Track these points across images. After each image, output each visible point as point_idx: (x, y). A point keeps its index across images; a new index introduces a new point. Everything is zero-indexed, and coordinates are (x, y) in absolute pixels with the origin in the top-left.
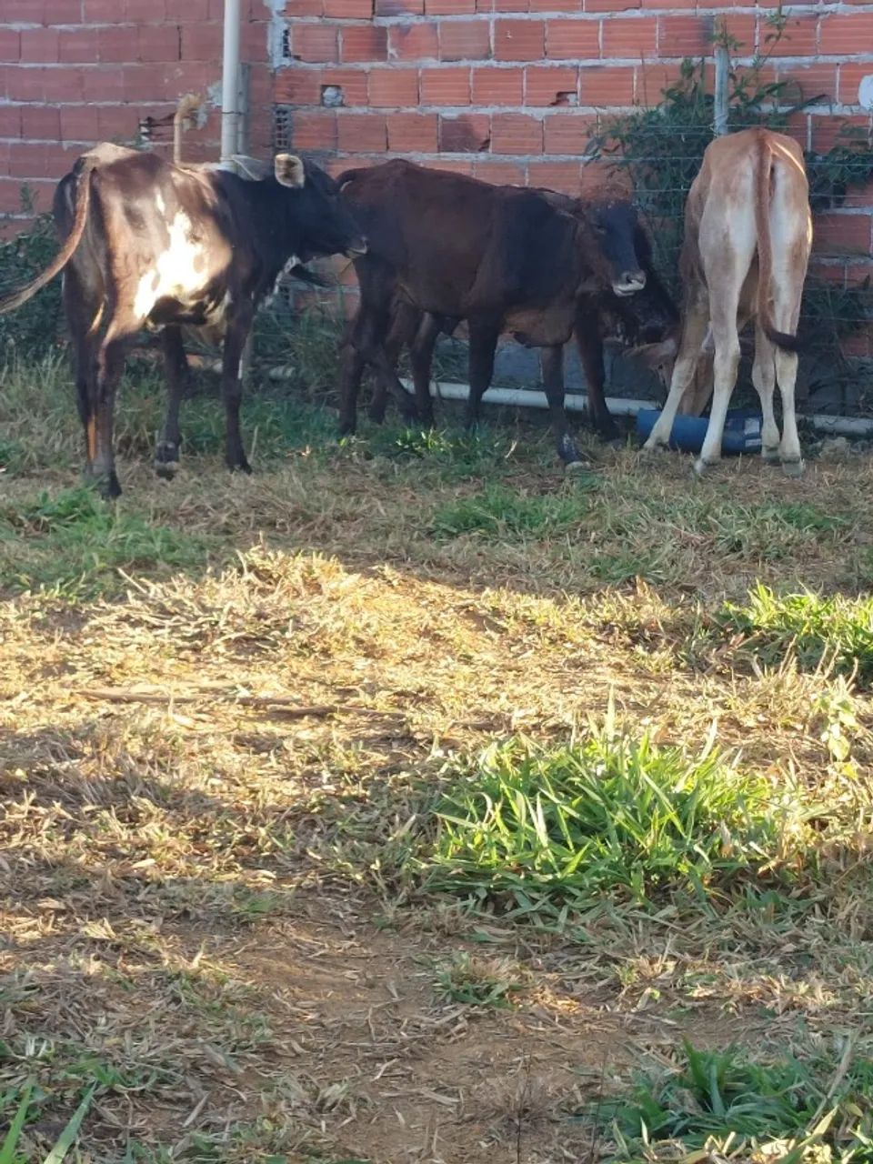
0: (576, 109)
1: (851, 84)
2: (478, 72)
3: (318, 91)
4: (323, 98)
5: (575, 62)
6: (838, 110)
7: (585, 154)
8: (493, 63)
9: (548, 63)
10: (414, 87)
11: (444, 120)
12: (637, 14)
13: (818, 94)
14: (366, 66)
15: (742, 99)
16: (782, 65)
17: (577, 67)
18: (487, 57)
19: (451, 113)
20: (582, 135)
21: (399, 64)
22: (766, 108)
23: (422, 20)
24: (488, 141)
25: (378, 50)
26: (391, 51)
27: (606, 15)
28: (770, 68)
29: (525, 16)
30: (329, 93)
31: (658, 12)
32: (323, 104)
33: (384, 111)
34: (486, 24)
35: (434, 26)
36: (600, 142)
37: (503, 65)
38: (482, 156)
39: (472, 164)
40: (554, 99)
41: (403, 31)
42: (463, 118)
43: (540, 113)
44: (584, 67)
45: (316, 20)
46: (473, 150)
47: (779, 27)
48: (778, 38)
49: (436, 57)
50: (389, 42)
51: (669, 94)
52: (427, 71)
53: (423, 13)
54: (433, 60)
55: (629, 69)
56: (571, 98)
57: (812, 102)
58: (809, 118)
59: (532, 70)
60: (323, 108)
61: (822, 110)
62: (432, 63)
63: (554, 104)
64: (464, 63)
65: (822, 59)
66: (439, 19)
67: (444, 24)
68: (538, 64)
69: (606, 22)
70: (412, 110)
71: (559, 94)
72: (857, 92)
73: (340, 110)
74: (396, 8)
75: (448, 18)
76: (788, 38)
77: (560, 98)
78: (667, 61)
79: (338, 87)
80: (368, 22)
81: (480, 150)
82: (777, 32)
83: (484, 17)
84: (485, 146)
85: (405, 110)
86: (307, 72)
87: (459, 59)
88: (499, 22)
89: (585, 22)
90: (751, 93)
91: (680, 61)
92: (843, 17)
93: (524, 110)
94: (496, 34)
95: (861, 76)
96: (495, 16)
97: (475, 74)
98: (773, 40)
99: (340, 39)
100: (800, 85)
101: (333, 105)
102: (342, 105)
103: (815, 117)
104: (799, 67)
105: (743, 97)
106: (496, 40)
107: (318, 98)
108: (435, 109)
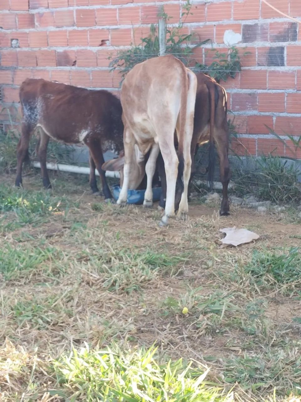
0: (109, 47)
1: (220, 35)
2: (70, 32)
3: (10, 41)
4: (11, 44)
5: (108, 27)
6: (215, 46)
7: (109, 67)
8: (75, 28)
9: (98, 27)
10: (46, 39)
11: (58, 53)
12: (132, 5)
13: (207, 39)
14: (27, 30)
15: (172, 42)
16: (191, 26)
17: (109, 29)
18: (73, 26)
19: (60, 50)
20: (106, 59)
21: (40, 29)
22: (184, 46)
23: (48, 10)
24: (75, 62)
25: (31, 23)
26: (36, 24)
27: (119, 6)
28: (186, 28)
29: (87, 8)
30: (14, 42)
31: (140, 4)
32: (12, 47)
33: (35, 49)
34: (72, 11)
35: (52, 13)
36: (116, 61)
37: (80, 29)
38: (73, 68)
39: (70, 71)
40: (100, 43)
41: (41, 15)
42: (65, 52)
43: (95, 49)
44: (111, 29)
45: (7, 12)
46: (70, 65)
47: (187, 9)
48: (187, 14)
49: (54, 26)
50: (36, 20)
51: (144, 40)
52: (50, 32)
53: (48, 8)
54: (52, 27)
55: (129, 30)
56: (107, 42)
57: (204, 43)
58: (203, 50)
59: (92, 31)
60: (12, 49)
61: (208, 46)
62: (52, 29)
63: (101, 45)
64: (64, 28)
65: (208, 23)
66: (54, 9)
67: (57, 12)
68: (93, 28)
69: (120, 9)
70: (46, 49)
71: (103, 41)
72: (223, 38)
73: (18, 49)
74: (38, 6)
75: (58, 9)
76: (192, 14)
77: (103, 43)
78: (145, 26)
79: (17, 40)
80: (27, 12)
81: (73, 65)
82: (187, 11)
83: (71, 8)
84: (74, 64)
85: (43, 49)
86: (6, 34)
87: (62, 27)
88: (77, 11)
89: (110, 9)
90: (176, 39)
91: (150, 26)
92: (216, 4)
93: (89, 48)
94: (77, 15)
95: (224, 30)
96: (76, 8)
97: (69, 33)
98: (185, 15)
99: (17, 19)
100: (199, 35)
101: (15, 47)
102: (19, 47)
103: (206, 49)
104: (198, 27)
105: (173, 41)
106: (77, 18)
107: (10, 44)
108: (54, 48)
